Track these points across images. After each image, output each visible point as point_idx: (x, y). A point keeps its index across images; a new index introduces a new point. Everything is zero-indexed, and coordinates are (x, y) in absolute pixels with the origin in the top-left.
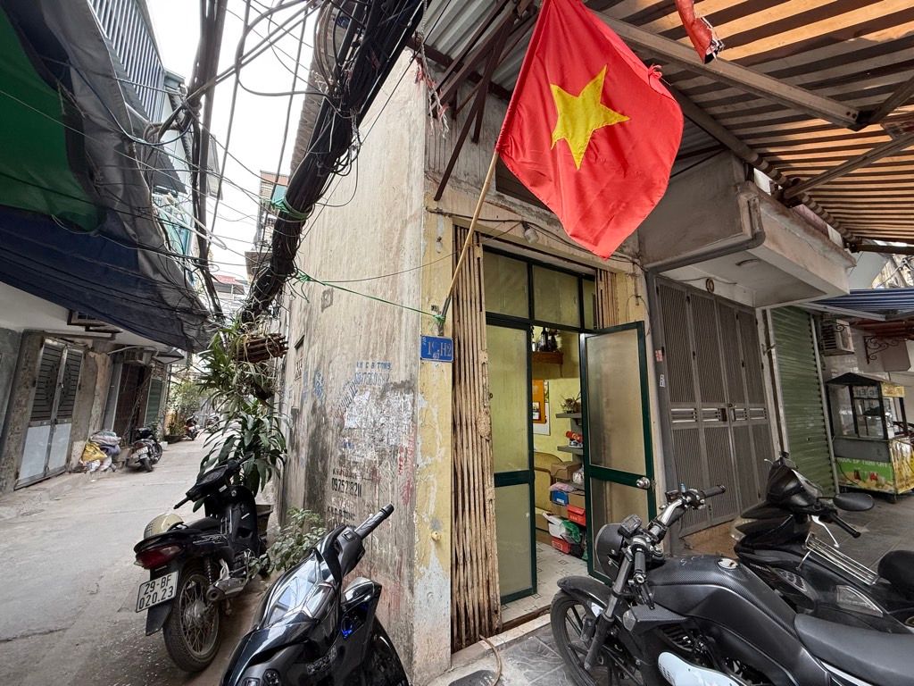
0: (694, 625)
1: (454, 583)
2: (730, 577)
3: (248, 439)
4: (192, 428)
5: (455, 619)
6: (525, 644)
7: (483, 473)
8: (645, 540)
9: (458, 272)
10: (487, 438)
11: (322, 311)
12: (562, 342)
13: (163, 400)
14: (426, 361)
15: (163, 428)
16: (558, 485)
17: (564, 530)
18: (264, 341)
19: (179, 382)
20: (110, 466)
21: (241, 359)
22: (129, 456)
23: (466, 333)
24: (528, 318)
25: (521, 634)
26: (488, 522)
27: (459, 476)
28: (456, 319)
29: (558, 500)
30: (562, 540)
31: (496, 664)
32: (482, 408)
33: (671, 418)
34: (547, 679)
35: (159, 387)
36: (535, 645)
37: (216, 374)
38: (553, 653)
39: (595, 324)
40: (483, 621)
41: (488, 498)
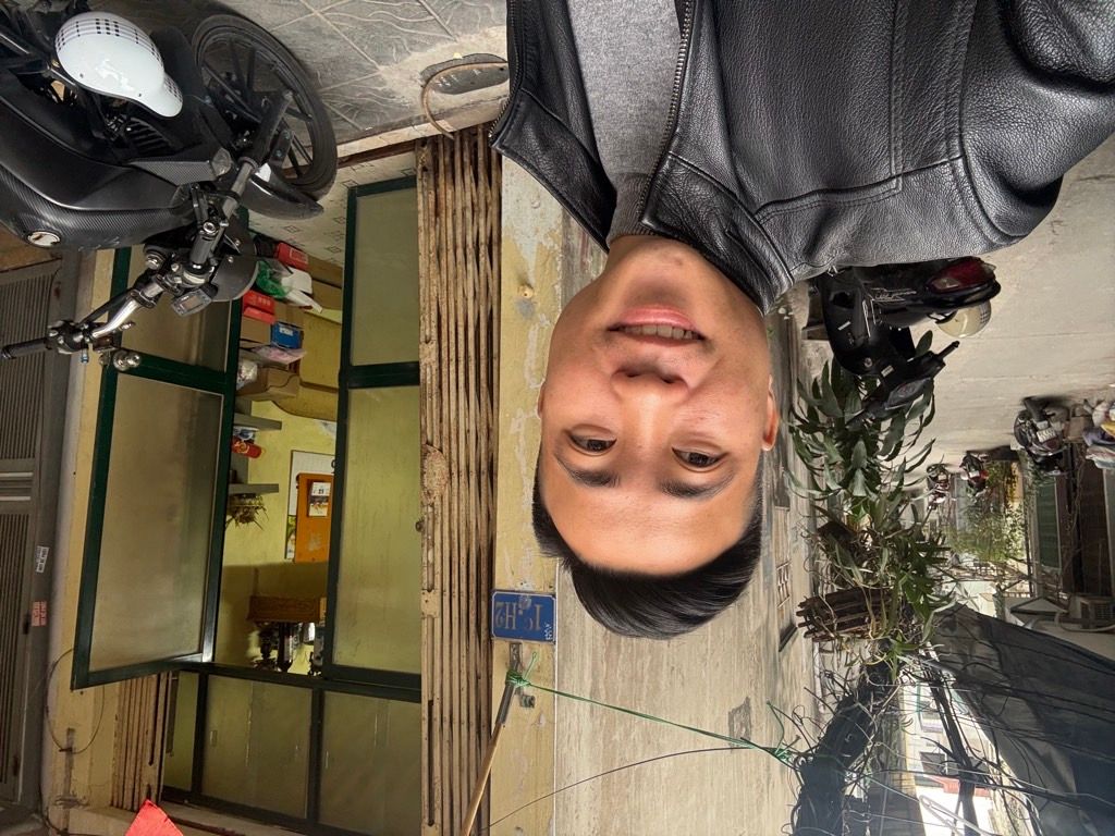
0: (120, 153)
1: (495, 218)
2: (43, 218)
3: (858, 452)
4: (974, 474)
5: (494, 166)
6: (378, 121)
7: (440, 387)
8: (184, 280)
9: (476, 796)
10: (430, 448)
11: (748, 699)
12: (247, 646)
13: (1033, 528)
14: (544, 591)
15: (1023, 473)
16: (287, 359)
17: (285, 281)
18: (841, 626)
19: (1010, 562)
20: (1093, 409)
21: (876, 593)
22: (1069, 426)
23: (464, 653)
24: (327, 693)
25: (384, 135)
26: (434, 307)
27: (484, 384)
28: (483, 680)
29: (289, 332)
30: (290, 264)
31: (431, 100)
32: (437, 502)
33: (36, 480)
34: (350, 76)
35: (1043, 552)
36: (363, 119)
37: (922, 571)
38: (334, 107)
39: (175, 682)
40: (447, 159)
41: (433, 346)
